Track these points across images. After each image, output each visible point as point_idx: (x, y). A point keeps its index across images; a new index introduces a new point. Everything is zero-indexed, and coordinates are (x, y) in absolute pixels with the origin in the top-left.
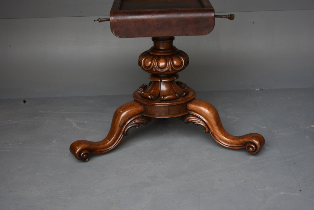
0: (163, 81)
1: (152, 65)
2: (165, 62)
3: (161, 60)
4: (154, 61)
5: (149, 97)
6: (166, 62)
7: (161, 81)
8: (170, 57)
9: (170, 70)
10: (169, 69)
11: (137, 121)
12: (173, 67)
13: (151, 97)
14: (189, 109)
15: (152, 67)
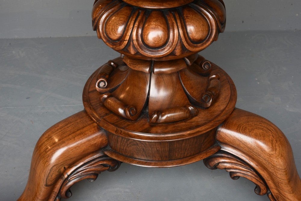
0: (156, 70)
1: (127, 38)
2: (164, 30)
3: (153, 24)
4: (131, 26)
5: (121, 111)
6: (167, 30)
7: (151, 71)
9: (178, 52)
10: (175, 49)
12: (185, 44)
13: (125, 111)
15: (126, 42)
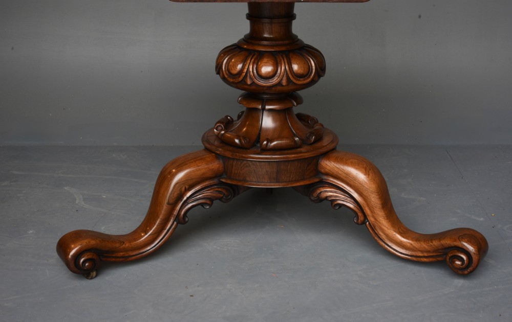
0: (267, 107)
1: (245, 70)
2: (273, 65)
3: (265, 60)
4: (249, 62)
5: (237, 141)
6: (276, 65)
7: (264, 109)
8: (284, 56)
9: (284, 82)
10: (282, 80)
11: (207, 193)
12: (292, 78)
13: (240, 141)
14: (322, 170)
15: (244, 74)
